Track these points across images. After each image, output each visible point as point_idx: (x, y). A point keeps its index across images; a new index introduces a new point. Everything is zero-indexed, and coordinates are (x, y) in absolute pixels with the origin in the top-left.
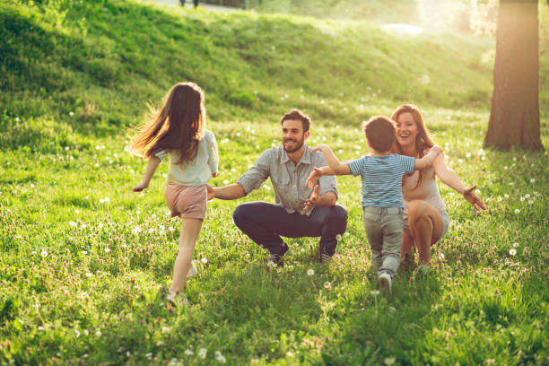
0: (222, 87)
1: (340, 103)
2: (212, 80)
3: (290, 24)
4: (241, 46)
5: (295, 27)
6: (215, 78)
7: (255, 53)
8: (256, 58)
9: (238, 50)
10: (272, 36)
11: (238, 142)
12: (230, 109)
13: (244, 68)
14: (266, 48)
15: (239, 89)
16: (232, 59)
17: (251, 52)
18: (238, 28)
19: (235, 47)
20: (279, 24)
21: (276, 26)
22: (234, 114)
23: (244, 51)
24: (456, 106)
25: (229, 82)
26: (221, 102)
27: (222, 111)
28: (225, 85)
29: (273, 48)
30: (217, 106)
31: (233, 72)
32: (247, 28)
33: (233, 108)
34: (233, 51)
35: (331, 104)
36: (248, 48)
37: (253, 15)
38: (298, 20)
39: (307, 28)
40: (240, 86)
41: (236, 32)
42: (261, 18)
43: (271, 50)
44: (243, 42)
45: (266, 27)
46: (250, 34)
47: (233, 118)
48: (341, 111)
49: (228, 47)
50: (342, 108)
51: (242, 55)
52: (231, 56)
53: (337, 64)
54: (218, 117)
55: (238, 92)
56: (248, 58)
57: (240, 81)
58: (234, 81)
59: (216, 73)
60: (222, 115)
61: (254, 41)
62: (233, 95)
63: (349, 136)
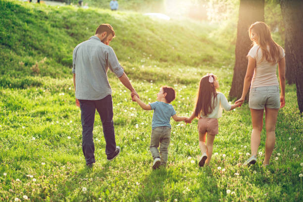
0: (57, 53)
1: (130, 64)
2: (51, 49)
3: (96, 14)
4: (68, 28)
5: (99, 15)
6: (52, 47)
7: (76, 32)
8: (77, 35)
9: (66, 30)
10: (86, 21)
11: (70, 94)
12: (62, 69)
13: (69, 41)
14: (83, 29)
15: (67, 55)
16: (62, 36)
17: (74, 31)
18: (65, 16)
19: (64, 28)
20: (90, 13)
21: (89, 15)
22: (65, 72)
23: (69, 30)
24: (196, 65)
25: (61, 50)
26: (56, 64)
27: (58, 70)
28: (59, 53)
29: (87, 29)
30: (54, 66)
31: (64, 45)
32: (71, 16)
33: (65, 68)
34: (63, 30)
35: (124, 65)
36: (72, 29)
37: (74, 8)
38: (101, 11)
39: (106, 16)
40: (68, 53)
41: (65, 18)
42: (79, 10)
43: (86, 29)
44: (69, 24)
45: (82, 15)
46: (73, 20)
47: (66, 75)
48: (131, 70)
49: (60, 28)
50: (131, 67)
51: (68, 33)
52: (61, 34)
53: (125, 38)
54: (55, 74)
55: (67, 57)
56: (72, 35)
57: (68, 50)
58: (64, 50)
59: (53, 44)
60: (58, 73)
61: (75, 24)
62: (64, 59)
63: (139, 88)
